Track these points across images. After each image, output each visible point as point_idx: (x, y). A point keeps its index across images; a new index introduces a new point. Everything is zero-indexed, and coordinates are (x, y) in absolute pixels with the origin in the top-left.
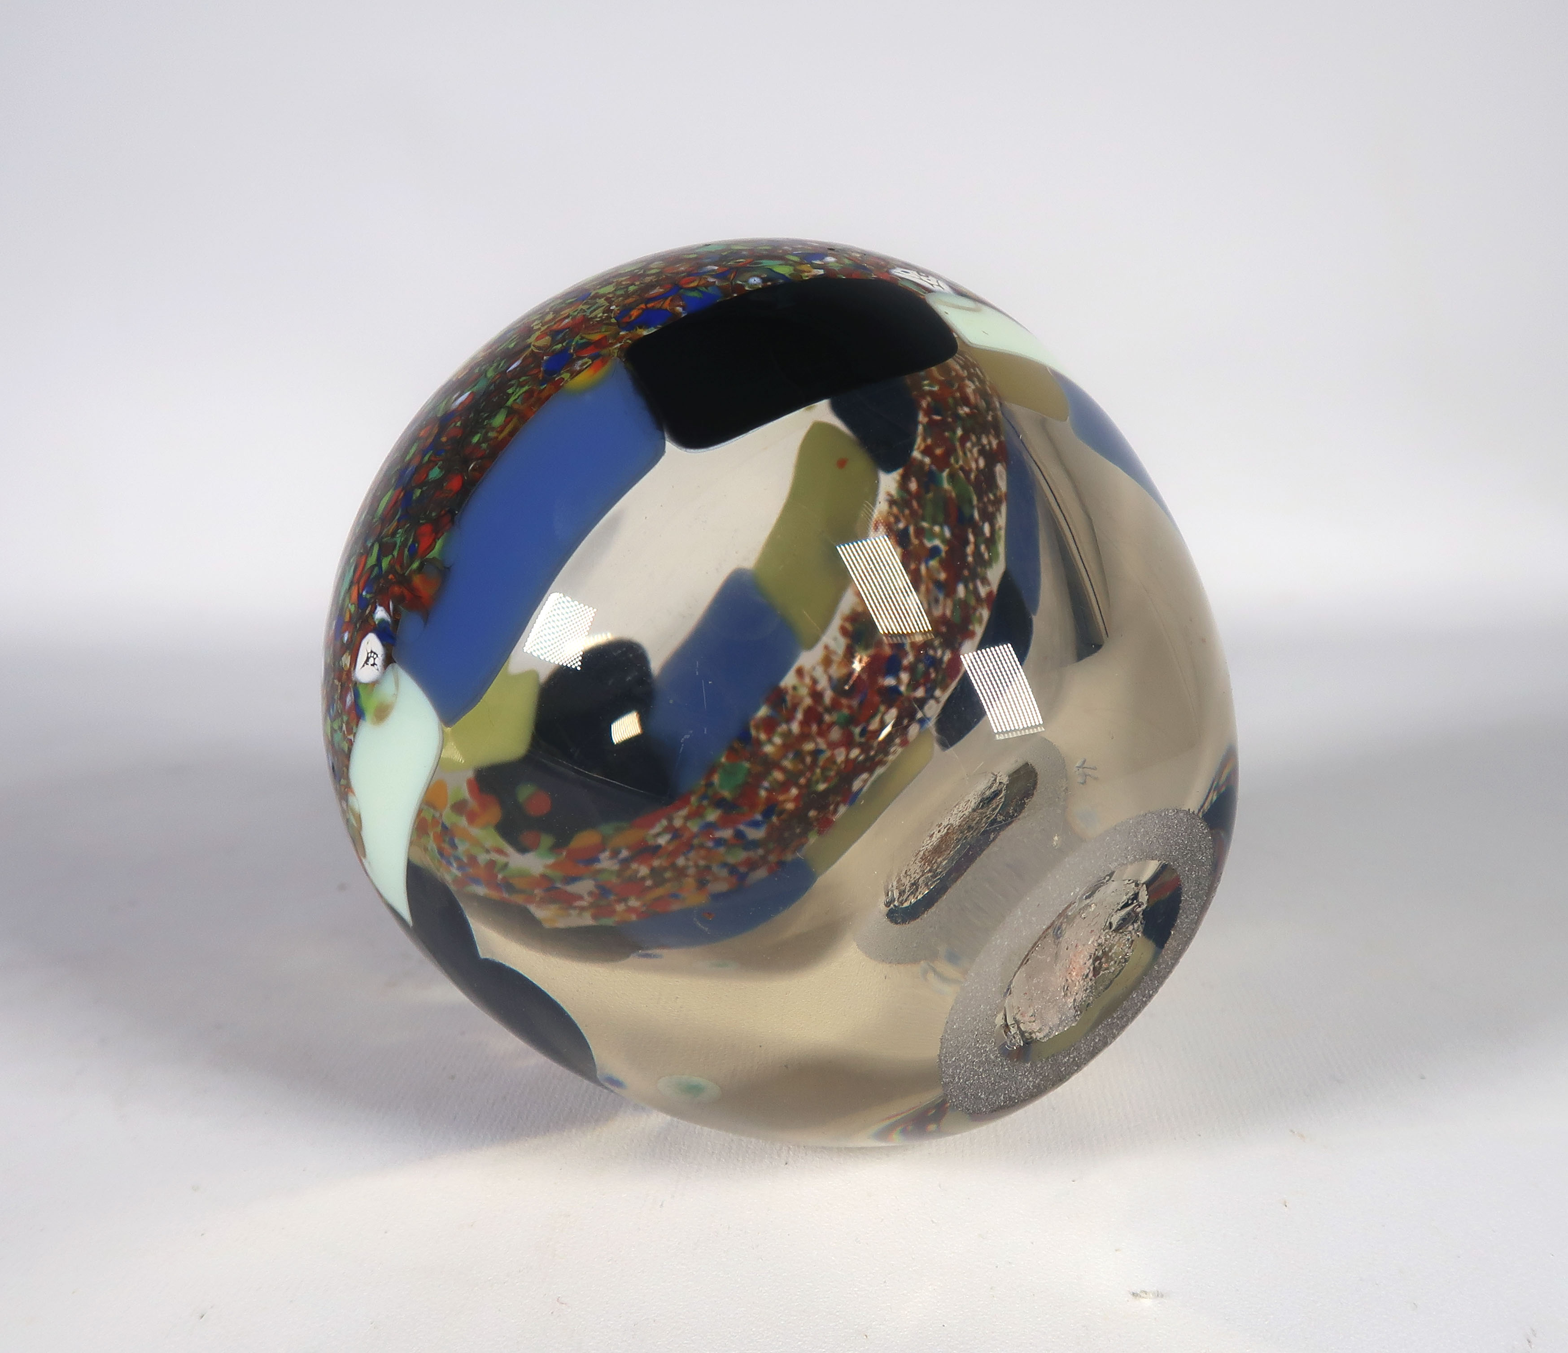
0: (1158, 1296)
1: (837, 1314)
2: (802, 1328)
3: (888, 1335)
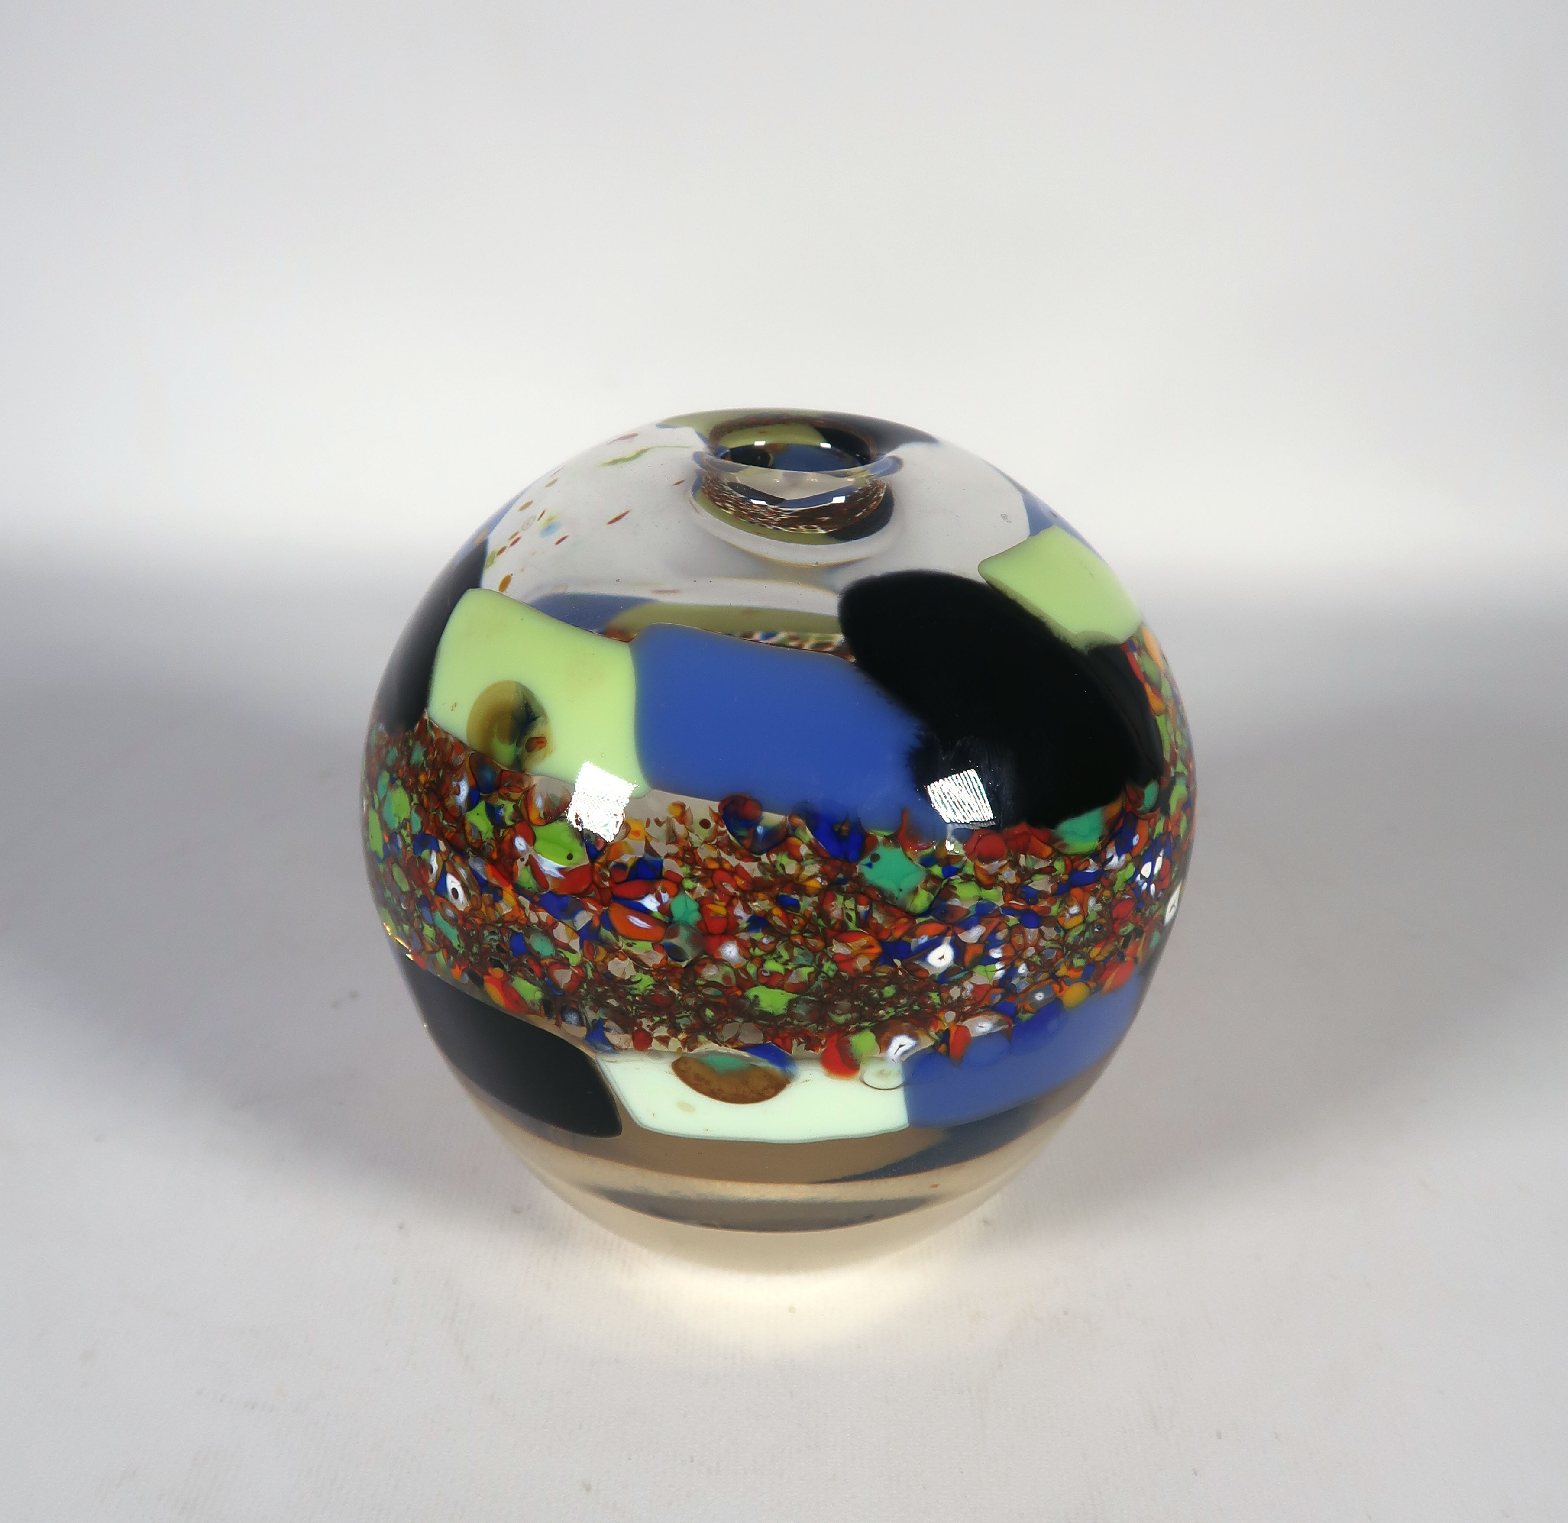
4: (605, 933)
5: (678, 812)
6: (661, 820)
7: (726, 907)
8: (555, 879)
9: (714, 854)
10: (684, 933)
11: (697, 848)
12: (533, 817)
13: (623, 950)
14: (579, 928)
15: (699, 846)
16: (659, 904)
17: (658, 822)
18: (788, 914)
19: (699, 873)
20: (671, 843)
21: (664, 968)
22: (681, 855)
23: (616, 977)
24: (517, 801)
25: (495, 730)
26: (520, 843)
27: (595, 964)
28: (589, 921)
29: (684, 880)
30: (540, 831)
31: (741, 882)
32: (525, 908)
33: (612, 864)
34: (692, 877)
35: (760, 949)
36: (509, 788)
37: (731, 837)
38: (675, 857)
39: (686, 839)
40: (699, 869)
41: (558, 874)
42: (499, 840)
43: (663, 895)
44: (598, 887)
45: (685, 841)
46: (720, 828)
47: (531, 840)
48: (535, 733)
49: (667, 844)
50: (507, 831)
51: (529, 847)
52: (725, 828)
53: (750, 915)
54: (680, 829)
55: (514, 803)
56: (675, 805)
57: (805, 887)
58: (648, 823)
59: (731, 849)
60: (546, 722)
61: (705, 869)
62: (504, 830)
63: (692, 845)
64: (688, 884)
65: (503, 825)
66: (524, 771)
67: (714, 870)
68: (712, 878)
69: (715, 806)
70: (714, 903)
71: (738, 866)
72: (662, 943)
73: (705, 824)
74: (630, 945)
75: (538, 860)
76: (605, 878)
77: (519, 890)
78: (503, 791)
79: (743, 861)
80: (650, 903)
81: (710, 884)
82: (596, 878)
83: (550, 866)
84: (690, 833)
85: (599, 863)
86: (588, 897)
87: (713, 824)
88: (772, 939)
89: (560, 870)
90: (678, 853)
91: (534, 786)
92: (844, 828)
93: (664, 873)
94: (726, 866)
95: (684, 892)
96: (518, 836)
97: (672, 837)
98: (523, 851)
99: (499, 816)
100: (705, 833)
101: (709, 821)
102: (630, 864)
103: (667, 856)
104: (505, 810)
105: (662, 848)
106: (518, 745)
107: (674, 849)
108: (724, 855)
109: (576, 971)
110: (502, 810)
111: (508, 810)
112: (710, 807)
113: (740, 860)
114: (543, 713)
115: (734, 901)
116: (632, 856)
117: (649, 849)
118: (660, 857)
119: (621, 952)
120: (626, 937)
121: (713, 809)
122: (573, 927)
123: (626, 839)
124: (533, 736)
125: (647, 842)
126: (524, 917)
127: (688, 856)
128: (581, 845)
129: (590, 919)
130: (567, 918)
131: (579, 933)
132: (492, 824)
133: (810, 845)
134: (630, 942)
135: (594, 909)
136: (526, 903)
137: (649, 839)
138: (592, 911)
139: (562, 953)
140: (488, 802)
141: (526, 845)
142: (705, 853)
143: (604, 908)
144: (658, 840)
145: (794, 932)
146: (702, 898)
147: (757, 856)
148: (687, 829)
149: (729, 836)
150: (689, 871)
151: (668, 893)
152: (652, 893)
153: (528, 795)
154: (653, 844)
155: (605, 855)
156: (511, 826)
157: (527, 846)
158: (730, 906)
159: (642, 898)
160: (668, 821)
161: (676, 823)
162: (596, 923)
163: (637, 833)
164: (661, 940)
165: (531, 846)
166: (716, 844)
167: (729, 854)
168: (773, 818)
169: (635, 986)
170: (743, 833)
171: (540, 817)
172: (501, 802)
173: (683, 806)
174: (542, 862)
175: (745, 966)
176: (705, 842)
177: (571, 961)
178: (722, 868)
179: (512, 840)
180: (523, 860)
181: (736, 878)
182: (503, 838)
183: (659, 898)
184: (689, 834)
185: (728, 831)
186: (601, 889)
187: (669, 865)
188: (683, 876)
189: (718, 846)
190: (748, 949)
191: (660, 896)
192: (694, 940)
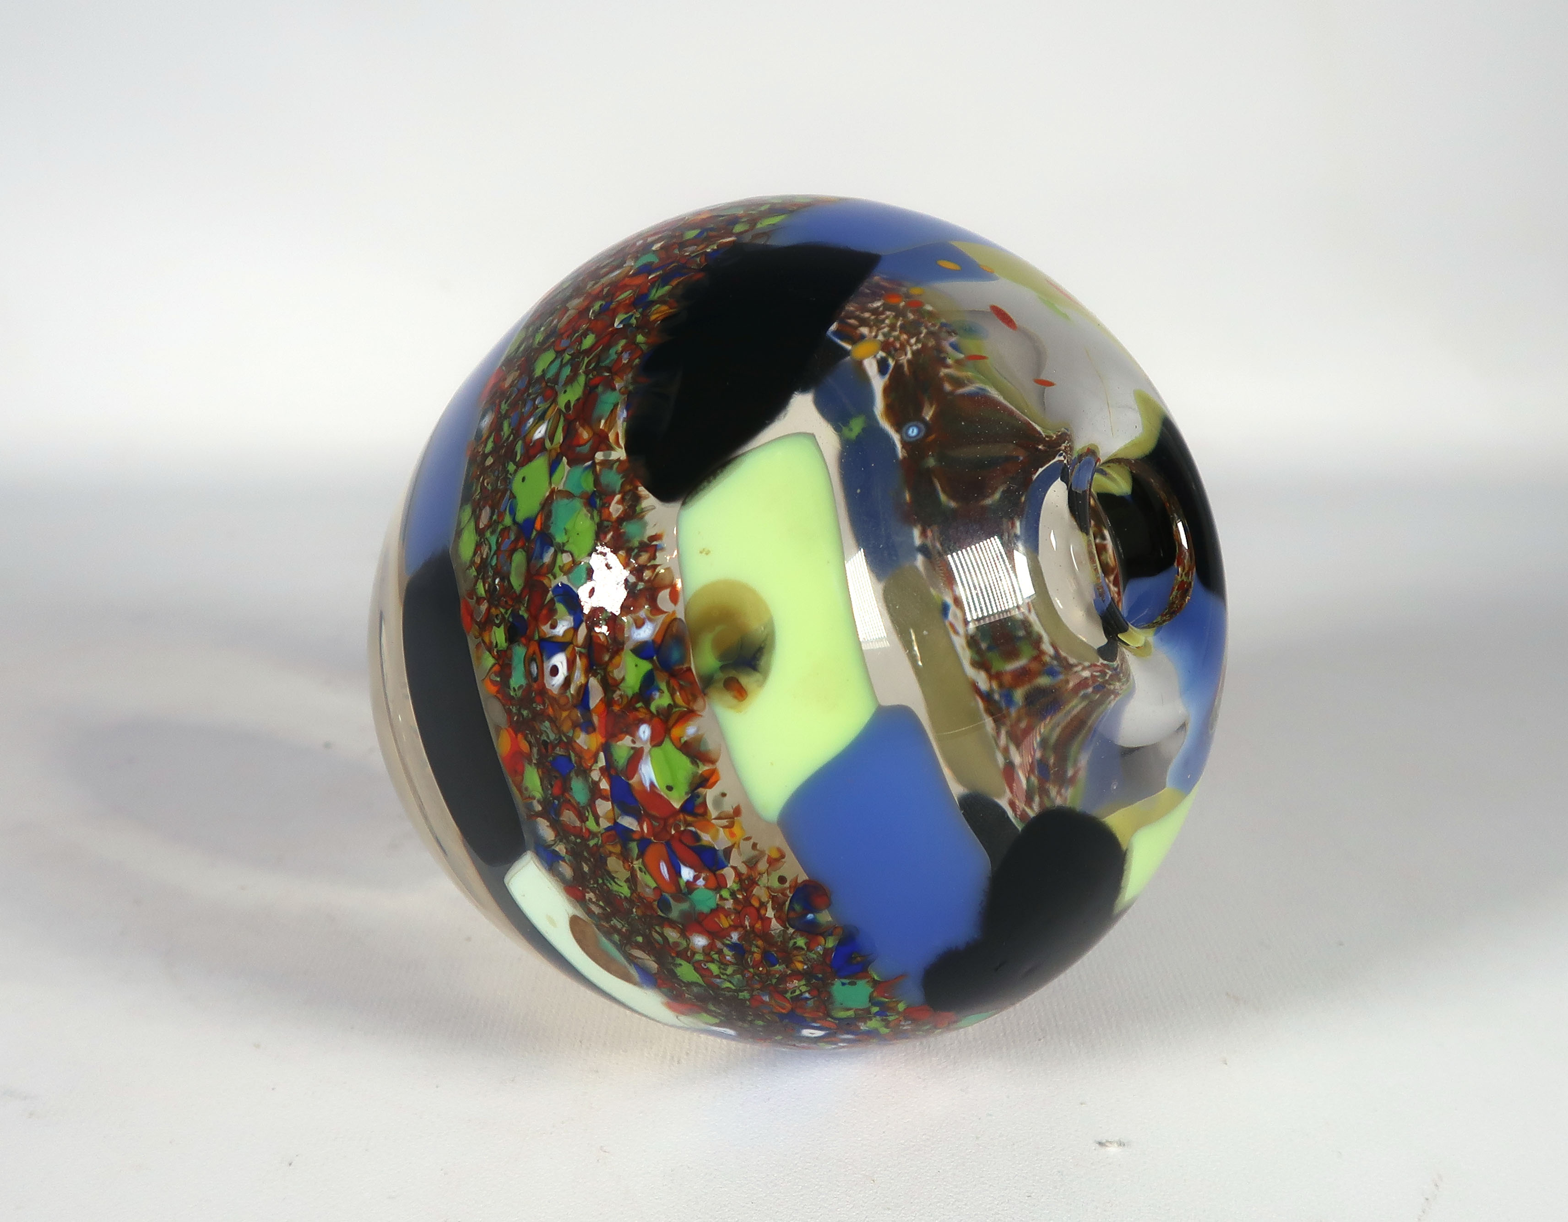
0: (1120, 1145)
1: (846, 1161)
2: (817, 1174)
3: (892, 1179)
4: (634, 847)
5: (775, 855)
6: (758, 847)
7: (730, 926)
8: (641, 783)
9: (764, 899)
10: (685, 906)
11: (759, 885)
12: (676, 732)
13: (633, 866)
14: (618, 821)
15: (761, 886)
16: (691, 880)
17: (754, 846)
18: (762, 962)
19: (740, 897)
20: (747, 865)
21: (645, 901)
22: (744, 877)
23: (607, 865)
24: (676, 705)
25: (719, 628)
26: (645, 732)
27: (602, 846)
28: (632, 830)
29: (726, 889)
30: (668, 745)
31: (758, 926)
32: (597, 762)
33: (693, 829)
34: (733, 894)
35: (719, 957)
36: (681, 688)
37: (787, 903)
38: (738, 874)
39: (759, 874)
40: (743, 895)
41: (647, 784)
42: (630, 704)
43: (701, 879)
44: (665, 825)
45: (757, 874)
46: (788, 892)
47: (657, 740)
48: (746, 680)
49: (743, 862)
50: (644, 710)
51: (649, 743)
52: (791, 895)
53: (739, 942)
54: (762, 866)
55: (672, 703)
56: (779, 850)
57: (792, 962)
58: (748, 839)
59: (778, 906)
60: (761, 684)
61: (747, 899)
62: (643, 706)
63: (758, 880)
64: (725, 893)
65: (647, 704)
66: (705, 695)
67: (752, 905)
68: (744, 907)
69: (803, 877)
70: (726, 917)
71: (770, 919)
72: (664, 894)
73: (782, 880)
74: (640, 869)
75: (644, 758)
76: (677, 828)
77: (606, 748)
78: (672, 682)
79: (776, 919)
80: (687, 874)
81: (739, 908)
82: (671, 821)
83: (648, 773)
84: (766, 873)
85: (684, 817)
86: (651, 821)
87: (787, 885)
88: (733, 961)
89: (652, 784)
90: (744, 874)
91: (701, 716)
92: (859, 959)
93: (718, 872)
94: (762, 912)
95: (716, 893)
96: (649, 725)
97: (751, 863)
98: (640, 738)
99: (651, 694)
100: (776, 884)
101: (787, 881)
102: (704, 843)
103: (734, 868)
104: (660, 697)
105: (736, 860)
106: (723, 668)
107: (743, 869)
108: (770, 905)
109: (584, 830)
110: (658, 694)
111: (661, 700)
112: (798, 875)
113: (775, 917)
114: (765, 675)
115: (741, 929)
116: (710, 840)
117: (728, 852)
118: (729, 863)
119: (629, 866)
120: (643, 863)
121: (798, 880)
122: (616, 817)
123: (721, 829)
124: (740, 680)
125: (733, 846)
126: (589, 765)
127: (747, 882)
128: (687, 793)
129: (634, 829)
130: (619, 807)
131: (616, 824)
132: (640, 688)
133: (826, 950)
134: (644, 869)
135: (646, 830)
136: (602, 762)
137: (736, 846)
138: (642, 828)
139: (588, 812)
140: (655, 673)
141: (648, 738)
142: (760, 892)
143: (652, 838)
144: (740, 854)
145: (751, 970)
146: (723, 908)
147: (788, 926)
148: (767, 870)
149: (787, 901)
150: (736, 889)
151: (706, 882)
152: (695, 871)
153: (689, 714)
154: (734, 852)
155: (696, 819)
156: (651, 712)
157: (647, 740)
158: (734, 928)
159: (685, 865)
160: (762, 853)
161: (766, 858)
162: (636, 836)
163: (732, 835)
164: (666, 892)
165: (651, 744)
166: (774, 896)
167: (773, 909)
168: (825, 917)
169: (613, 884)
170: (798, 907)
171: (680, 740)
172: (663, 686)
173: (783, 856)
174: (646, 763)
175: (698, 953)
176: (768, 888)
177: (587, 823)
178: (758, 910)
179: (642, 721)
180: (634, 742)
181: (760, 922)
182: (637, 710)
183: (696, 878)
184: (764, 873)
185: (790, 898)
186: (665, 828)
187: (729, 874)
188: (728, 886)
189: (773, 898)
190: (711, 950)
191: (699, 878)
192: (685, 915)
